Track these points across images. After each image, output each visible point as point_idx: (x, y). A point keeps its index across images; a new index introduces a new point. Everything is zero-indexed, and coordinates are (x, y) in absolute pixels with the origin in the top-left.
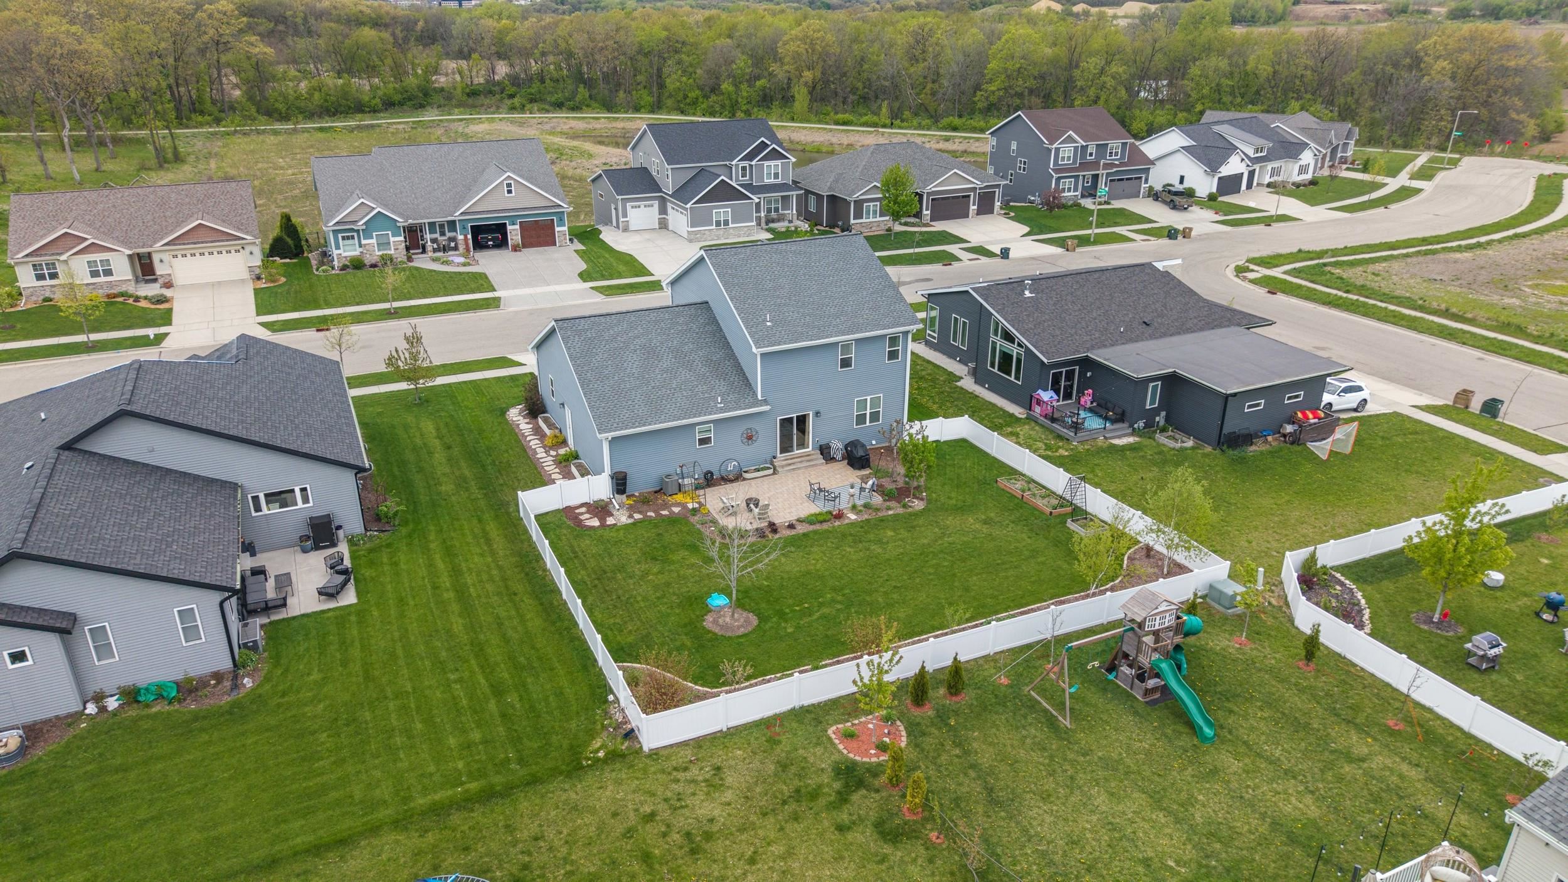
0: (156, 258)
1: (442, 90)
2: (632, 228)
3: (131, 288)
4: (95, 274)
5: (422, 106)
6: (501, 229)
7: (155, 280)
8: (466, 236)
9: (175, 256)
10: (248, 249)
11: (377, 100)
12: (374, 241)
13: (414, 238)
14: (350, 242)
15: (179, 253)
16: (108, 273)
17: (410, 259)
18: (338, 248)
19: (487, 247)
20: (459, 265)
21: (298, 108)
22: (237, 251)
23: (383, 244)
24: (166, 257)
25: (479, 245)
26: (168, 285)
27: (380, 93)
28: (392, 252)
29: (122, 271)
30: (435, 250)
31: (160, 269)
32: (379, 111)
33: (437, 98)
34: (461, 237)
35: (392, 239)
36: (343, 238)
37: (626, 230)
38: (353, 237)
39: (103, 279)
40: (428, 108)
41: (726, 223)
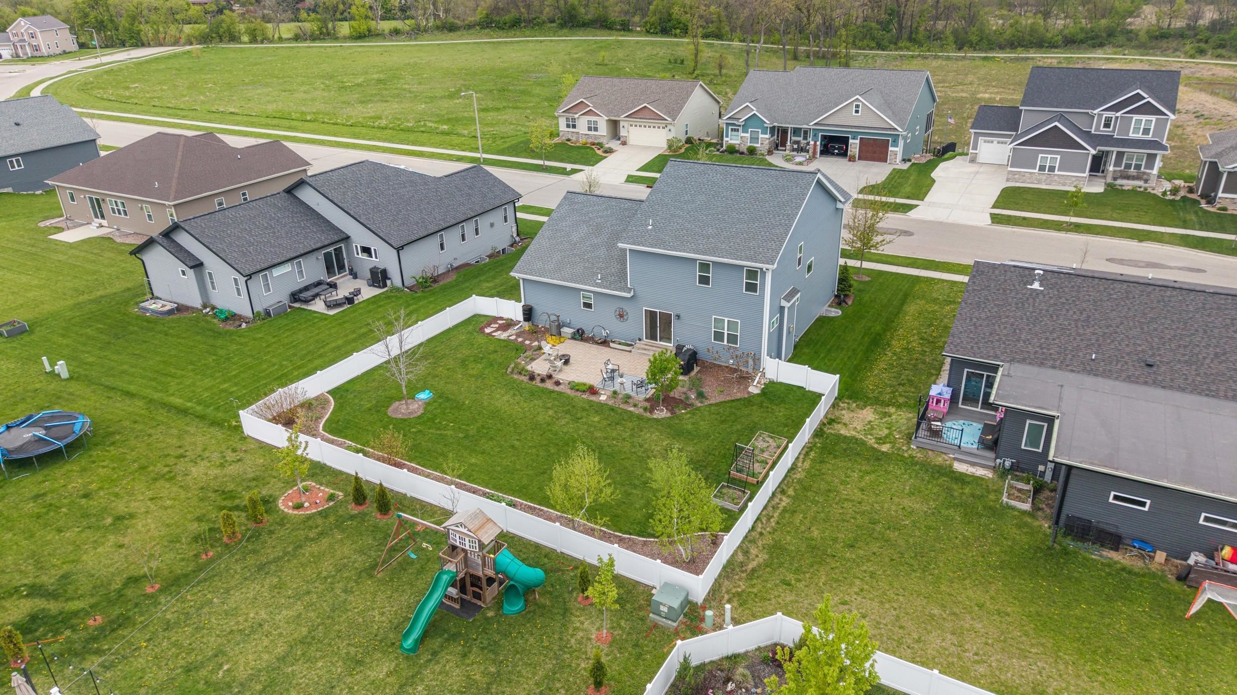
0: (622, 124)
3: (604, 141)
4: (590, 129)
6: (845, 141)
8: (815, 143)
9: (631, 125)
12: (748, 135)
14: (735, 133)
15: (634, 124)
16: (596, 129)
17: (770, 152)
18: (727, 136)
19: (833, 154)
20: (801, 164)
23: (754, 139)
24: (626, 124)
25: (826, 151)
26: (624, 143)
28: (759, 145)
29: (603, 129)
30: (793, 150)
31: (623, 133)
34: (812, 143)
35: (761, 136)
36: (732, 130)
38: (738, 130)
39: (593, 133)
41: (1052, 169)
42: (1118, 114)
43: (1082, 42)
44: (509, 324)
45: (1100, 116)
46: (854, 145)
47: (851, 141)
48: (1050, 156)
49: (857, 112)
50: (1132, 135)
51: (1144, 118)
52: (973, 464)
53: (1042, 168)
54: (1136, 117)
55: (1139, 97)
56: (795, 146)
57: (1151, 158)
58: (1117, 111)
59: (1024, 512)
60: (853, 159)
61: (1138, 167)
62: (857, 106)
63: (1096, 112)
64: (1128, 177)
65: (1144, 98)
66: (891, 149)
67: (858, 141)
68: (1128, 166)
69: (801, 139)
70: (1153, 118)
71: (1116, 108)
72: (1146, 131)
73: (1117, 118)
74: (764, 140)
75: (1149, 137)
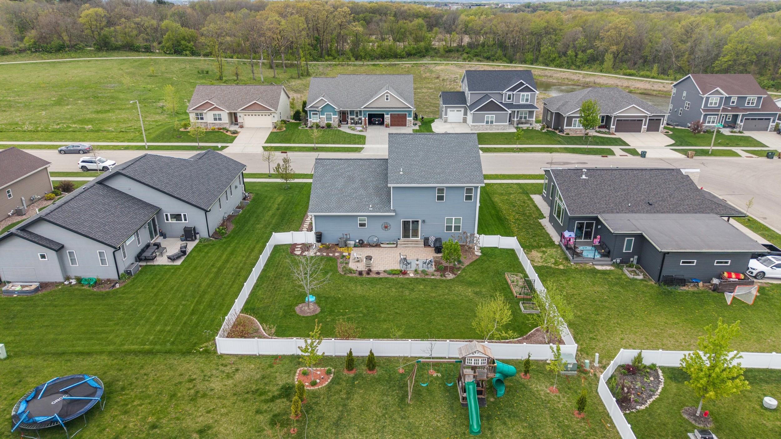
0: (238, 115)
1: (435, 49)
2: (449, 121)
3: (227, 126)
4: (215, 119)
5: (424, 56)
6: (382, 116)
7: (237, 124)
8: (365, 118)
9: (245, 115)
10: (273, 115)
11: (404, 52)
12: (325, 116)
13: (343, 116)
14: (316, 116)
15: (247, 114)
16: (220, 119)
17: (339, 126)
18: (310, 118)
19: (375, 124)
20: (360, 131)
21: (370, 55)
22: (269, 115)
23: (329, 118)
24: (242, 115)
25: (371, 123)
26: (242, 127)
27: (406, 49)
28: (332, 122)
29: (225, 119)
30: (352, 123)
31: (240, 120)
32: (404, 58)
33: (432, 53)
34: (363, 119)
35: (333, 116)
36: (313, 114)
37: (446, 121)
38: (317, 114)
39: (218, 122)
40: (427, 57)
41: (492, 122)
42: (514, 93)
43: (415, 55)
44: (306, 247)
45: (506, 94)
46: (387, 119)
47: (385, 116)
48: (490, 116)
49: (387, 99)
50: (521, 102)
51: (525, 94)
52: (602, 265)
53: (487, 122)
54: (522, 93)
55: (522, 84)
56: (352, 121)
57: (531, 113)
58: (513, 91)
59: (642, 280)
60: (387, 126)
61: (525, 118)
62: (387, 96)
63: (504, 92)
64: (522, 123)
65: (524, 84)
66: (408, 119)
67: (389, 116)
68: (521, 118)
69: (354, 117)
70: (529, 93)
71: (513, 90)
72: (527, 100)
73: (513, 94)
74: (335, 119)
75: (528, 103)
